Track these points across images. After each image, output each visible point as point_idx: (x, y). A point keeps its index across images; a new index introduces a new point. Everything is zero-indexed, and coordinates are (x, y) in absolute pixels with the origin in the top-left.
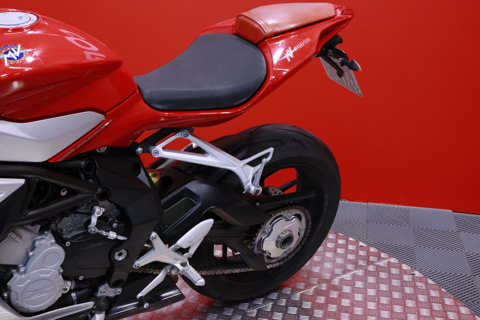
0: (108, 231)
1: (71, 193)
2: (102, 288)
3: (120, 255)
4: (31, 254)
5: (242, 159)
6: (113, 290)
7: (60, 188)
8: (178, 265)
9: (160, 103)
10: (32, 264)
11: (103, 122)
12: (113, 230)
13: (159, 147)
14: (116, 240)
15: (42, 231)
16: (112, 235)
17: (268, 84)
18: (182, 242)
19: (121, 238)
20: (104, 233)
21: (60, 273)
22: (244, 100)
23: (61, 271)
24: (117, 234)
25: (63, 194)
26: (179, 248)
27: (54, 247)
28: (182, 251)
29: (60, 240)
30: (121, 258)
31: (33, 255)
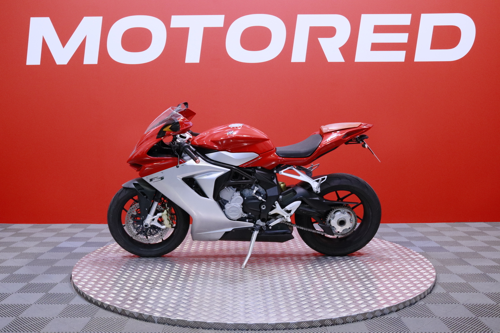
0: (259, 196)
1: (246, 179)
2: (258, 221)
3: (264, 207)
4: (232, 197)
5: (314, 179)
6: (262, 223)
7: (243, 176)
8: (285, 216)
9: (281, 154)
10: (233, 200)
11: (258, 157)
12: (261, 197)
13: (282, 171)
14: (261, 200)
15: (236, 191)
16: (260, 198)
17: (318, 148)
18: (288, 208)
19: (263, 200)
20: (257, 197)
21: (241, 207)
22: (310, 154)
23: (242, 207)
24: (262, 198)
25: (244, 179)
26: (286, 210)
27: (239, 197)
28: (289, 212)
29: (242, 195)
30: (264, 208)
31: (233, 198)
